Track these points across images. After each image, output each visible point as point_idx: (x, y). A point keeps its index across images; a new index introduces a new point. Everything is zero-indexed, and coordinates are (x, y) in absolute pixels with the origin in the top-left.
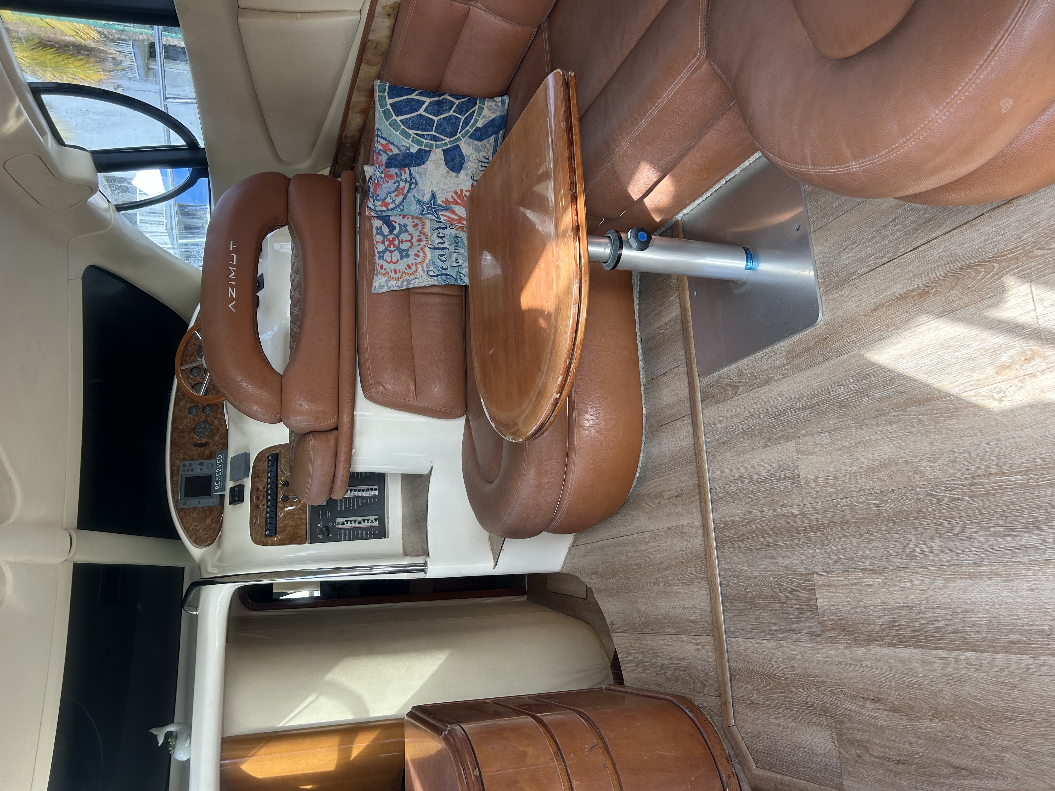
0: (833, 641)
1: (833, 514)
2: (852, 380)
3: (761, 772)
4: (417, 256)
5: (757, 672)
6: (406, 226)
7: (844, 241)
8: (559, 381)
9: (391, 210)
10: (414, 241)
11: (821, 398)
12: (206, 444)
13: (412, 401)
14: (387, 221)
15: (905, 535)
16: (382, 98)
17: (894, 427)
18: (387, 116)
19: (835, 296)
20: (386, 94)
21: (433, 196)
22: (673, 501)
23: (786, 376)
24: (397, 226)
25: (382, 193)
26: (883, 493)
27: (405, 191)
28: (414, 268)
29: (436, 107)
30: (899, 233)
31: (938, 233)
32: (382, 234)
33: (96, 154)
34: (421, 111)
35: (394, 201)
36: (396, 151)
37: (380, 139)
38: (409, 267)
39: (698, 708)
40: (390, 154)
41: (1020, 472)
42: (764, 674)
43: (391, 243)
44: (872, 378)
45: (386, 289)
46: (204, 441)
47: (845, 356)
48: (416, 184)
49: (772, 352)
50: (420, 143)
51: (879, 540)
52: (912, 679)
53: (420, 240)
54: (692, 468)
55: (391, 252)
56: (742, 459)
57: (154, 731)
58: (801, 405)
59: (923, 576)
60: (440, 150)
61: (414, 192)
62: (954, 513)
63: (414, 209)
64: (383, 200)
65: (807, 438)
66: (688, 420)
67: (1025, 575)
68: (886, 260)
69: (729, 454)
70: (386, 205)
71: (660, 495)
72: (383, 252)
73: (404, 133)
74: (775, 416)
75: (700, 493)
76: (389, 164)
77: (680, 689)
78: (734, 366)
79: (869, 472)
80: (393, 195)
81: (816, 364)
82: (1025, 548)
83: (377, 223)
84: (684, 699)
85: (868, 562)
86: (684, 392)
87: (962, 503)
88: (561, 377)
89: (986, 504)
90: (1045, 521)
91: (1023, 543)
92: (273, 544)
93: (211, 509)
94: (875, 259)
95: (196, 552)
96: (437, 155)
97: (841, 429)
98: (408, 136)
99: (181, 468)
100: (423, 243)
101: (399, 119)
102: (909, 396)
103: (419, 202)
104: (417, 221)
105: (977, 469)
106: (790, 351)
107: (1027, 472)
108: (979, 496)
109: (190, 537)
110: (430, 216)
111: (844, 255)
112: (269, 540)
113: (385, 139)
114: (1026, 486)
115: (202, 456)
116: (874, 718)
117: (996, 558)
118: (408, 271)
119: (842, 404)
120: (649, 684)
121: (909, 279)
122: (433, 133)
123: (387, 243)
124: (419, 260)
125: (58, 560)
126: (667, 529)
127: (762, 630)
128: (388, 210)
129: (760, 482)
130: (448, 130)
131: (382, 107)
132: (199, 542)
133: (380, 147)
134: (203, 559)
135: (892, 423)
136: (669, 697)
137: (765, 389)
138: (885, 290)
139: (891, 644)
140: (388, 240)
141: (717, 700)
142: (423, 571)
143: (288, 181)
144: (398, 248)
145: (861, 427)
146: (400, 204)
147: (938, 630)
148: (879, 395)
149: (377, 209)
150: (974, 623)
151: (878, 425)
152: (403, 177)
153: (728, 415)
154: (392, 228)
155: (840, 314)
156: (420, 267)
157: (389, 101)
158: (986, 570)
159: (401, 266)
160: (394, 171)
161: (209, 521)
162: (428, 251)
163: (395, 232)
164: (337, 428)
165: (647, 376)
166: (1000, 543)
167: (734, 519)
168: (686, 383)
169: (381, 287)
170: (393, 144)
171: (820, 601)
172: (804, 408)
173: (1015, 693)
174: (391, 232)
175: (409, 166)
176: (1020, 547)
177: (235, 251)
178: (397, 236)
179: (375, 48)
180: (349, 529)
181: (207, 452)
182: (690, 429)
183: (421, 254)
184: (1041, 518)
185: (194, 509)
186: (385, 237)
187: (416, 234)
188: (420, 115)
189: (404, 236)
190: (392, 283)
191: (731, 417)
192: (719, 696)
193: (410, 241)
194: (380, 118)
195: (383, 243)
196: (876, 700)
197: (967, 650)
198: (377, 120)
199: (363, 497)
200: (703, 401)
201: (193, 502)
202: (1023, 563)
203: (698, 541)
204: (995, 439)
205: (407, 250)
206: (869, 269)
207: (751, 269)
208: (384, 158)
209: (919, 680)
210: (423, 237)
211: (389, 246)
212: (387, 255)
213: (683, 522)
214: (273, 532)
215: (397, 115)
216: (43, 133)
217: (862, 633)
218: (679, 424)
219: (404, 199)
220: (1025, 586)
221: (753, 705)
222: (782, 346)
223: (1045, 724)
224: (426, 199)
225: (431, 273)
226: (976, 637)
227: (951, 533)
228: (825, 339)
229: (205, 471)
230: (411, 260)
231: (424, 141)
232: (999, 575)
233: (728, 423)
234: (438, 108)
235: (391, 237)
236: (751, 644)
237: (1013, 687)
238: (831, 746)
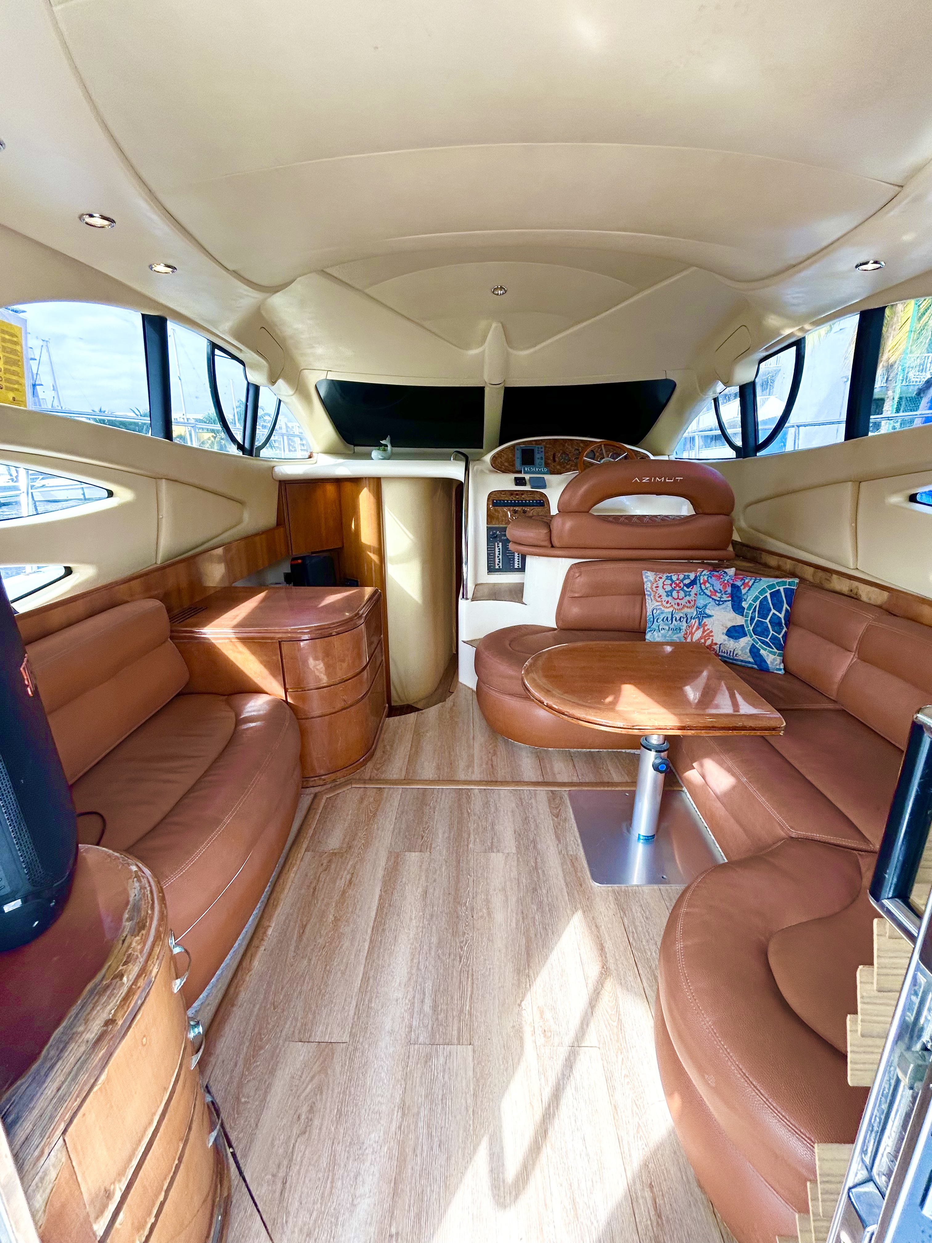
0: (388, 859)
1: (465, 872)
2: (550, 900)
3: (324, 801)
4: (667, 602)
5: (379, 805)
6: (690, 595)
7: (649, 911)
8: (554, 706)
9: (701, 587)
10: (678, 601)
11: (541, 876)
12: (554, 461)
13: (569, 594)
14: (693, 583)
15: (444, 919)
16: (784, 583)
17: (514, 925)
18: (770, 587)
19: (611, 898)
20: (787, 586)
21: (709, 616)
22: (490, 762)
23: (560, 853)
24: (690, 589)
25: (713, 580)
26: (472, 909)
27: (713, 597)
28: (659, 599)
29: (777, 621)
30: (649, 954)
31: (645, 984)
32: (684, 579)
33: (753, 384)
34: (773, 611)
35: (706, 589)
36: (744, 591)
37: (753, 581)
38: (660, 596)
39: (365, 764)
40: (742, 588)
41: (471, 1009)
42: (377, 810)
43: (677, 585)
44: (549, 916)
45: (645, 580)
46: (557, 459)
47: (567, 898)
48: (719, 605)
49: (578, 845)
50: (749, 609)
51: (444, 901)
52: (358, 907)
53: (678, 604)
54: (509, 779)
55: (671, 585)
56: (509, 814)
57: (388, 438)
58: (539, 860)
59: (417, 927)
60: (743, 623)
61: (713, 603)
62: (452, 956)
63: (701, 602)
64: (707, 581)
65: (516, 862)
66: (540, 779)
67: (406, 998)
68: (631, 940)
69: (514, 805)
70: (704, 583)
71: (495, 754)
72: (671, 580)
73: (757, 598)
74: (534, 842)
75: (492, 781)
76: (733, 586)
77: (378, 753)
78: (572, 816)
79: (488, 901)
80: (711, 588)
81: (565, 876)
82: (423, 1001)
83: (692, 576)
84: (372, 755)
85: (431, 891)
86: (560, 779)
87: (458, 964)
88: (557, 707)
89: (454, 980)
90: (437, 1019)
91: (426, 1000)
92: (488, 504)
93: (513, 465)
94: (633, 932)
95: (488, 458)
96: (739, 620)
97: (518, 886)
98: (755, 600)
99: (540, 446)
100: (676, 607)
101: (768, 595)
102: (533, 939)
103: (705, 606)
104: (692, 603)
105: (478, 979)
106: (577, 859)
107: (470, 1014)
108: (460, 976)
109: (497, 453)
110: (695, 613)
111: (639, 909)
112: (491, 503)
113: (753, 584)
114: (461, 1011)
115: (547, 458)
116: (341, 879)
117: (420, 980)
118: (657, 595)
119: (535, 890)
120: (385, 733)
121: (615, 955)
122: (756, 619)
123: (678, 582)
124: (664, 603)
125: (487, 377)
126: (473, 756)
127: (402, 813)
128: (701, 584)
129: (493, 824)
130: (759, 629)
131: (777, 583)
132: (494, 459)
133: (747, 581)
134: (484, 462)
135: (517, 925)
136: (374, 746)
137: (553, 837)
138: (609, 935)
139: (380, 896)
140: (680, 583)
141: (367, 777)
142: (463, 597)
143: (728, 514)
144: (674, 589)
145: (517, 901)
146: (704, 593)
147: (384, 930)
148: (537, 918)
149: (702, 577)
150: (383, 956)
151: (517, 914)
152: (724, 596)
153: (540, 807)
154: (688, 586)
155: (598, 899)
156: (659, 604)
157: (781, 589)
158: (414, 971)
159: (661, 591)
160: (729, 590)
161: (506, 464)
162: (671, 609)
163: (685, 588)
164: (552, 546)
165: (574, 753)
166: (429, 985)
167: (472, 803)
168: (566, 780)
169: (647, 577)
170: (749, 590)
171: (413, 854)
172: (536, 863)
173: (339, 974)
174: (685, 585)
175: (733, 600)
176: (424, 998)
177: (675, 481)
178: (682, 589)
179: (826, 579)
180: (495, 550)
181: (549, 461)
182: (534, 780)
183: (668, 605)
184: (440, 1017)
185: (514, 455)
186: (682, 581)
187: (683, 602)
188: (770, 610)
189: (682, 594)
190: (649, 585)
191: (538, 810)
192: (370, 779)
193: (678, 598)
194: (768, 582)
195: (678, 579)
196: (350, 882)
197: (369, 948)
198: (767, 579)
199: (514, 559)
200: (552, 791)
201: (518, 454)
202: (414, 997)
203: (462, 777)
204: (495, 996)
205: (671, 595)
206: (626, 926)
207: (639, 838)
208: (739, 583)
209: (357, 911)
210: (681, 607)
211: (675, 583)
212: (669, 582)
213: (476, 767)
214: (494, 505)
215: (771, 594)
216: (766, 349)
217: (390, 879)
218: (539, 772)
219: (708, 596)
220: (400, 995)
221: (362, 800)
222: (581, 853)
223: (318, 991)
224: (708, 611)
225: (655, 611)
226: (375, 955)
227: (440, 952)
228: (581, 885)
229: (537, 461)
230: (664, 598)
231: (751, 612)
232: (410, 979)
233: (534, 807)
234: (775, 623)
235: (682, 585)
236: (396, 804)
237: (343, 973)
238: (331, 847)
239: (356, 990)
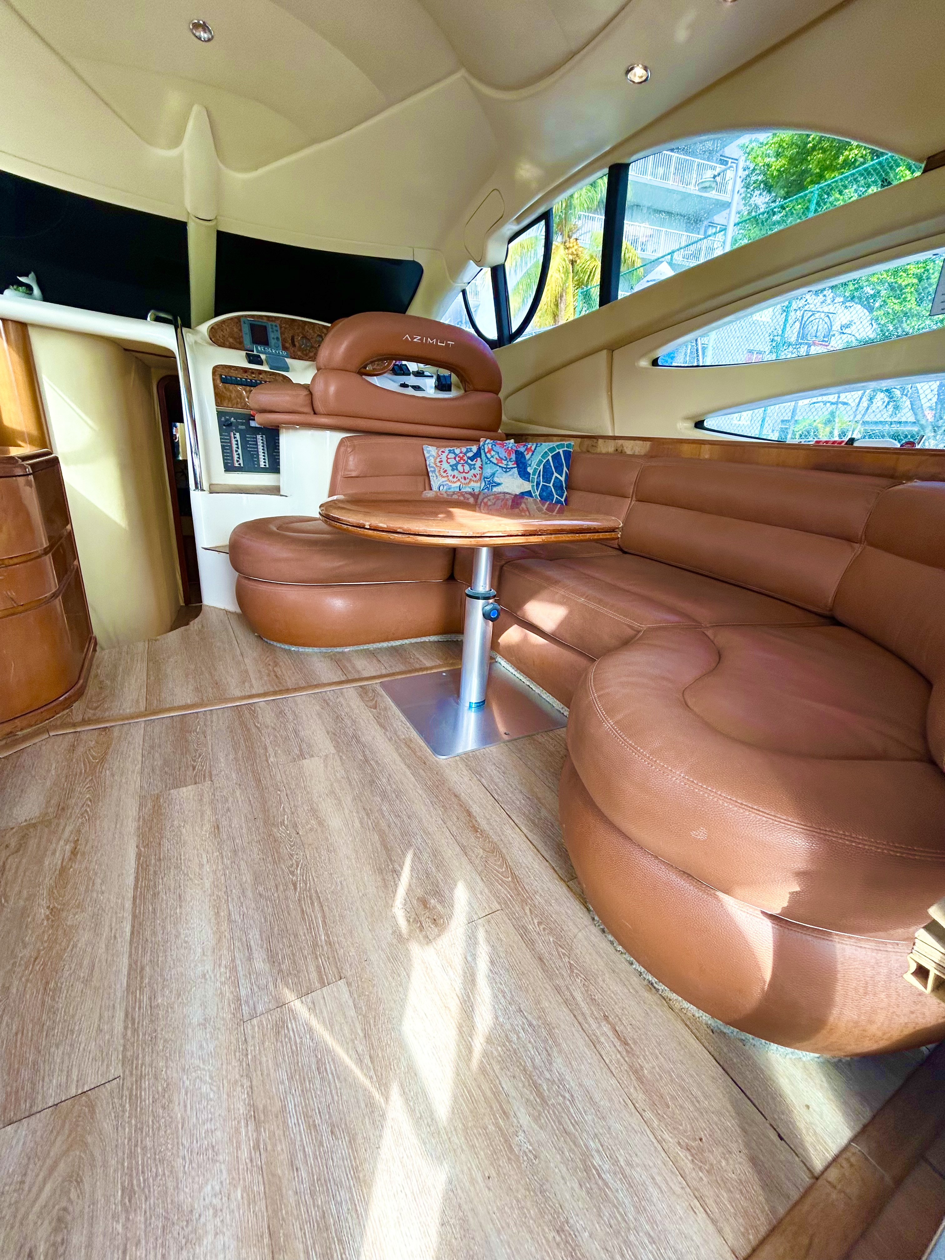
0: (141, 806)
1: (271, 789)
2: (394, 787)
4: (454, 477)
5: (108, 748)
6: (475, 469)
7: (504, 766)
9: (486, 456)
10: (464, 474)
11: (375, 766)
12: (294, 345)
13: (341, 474)
14: (478, 455)
15: (256, 850)
16: (562, 446)
17: (357, 824)
18: (552, 450)
19: (461, 766)
20: (566, 449)
21: (499, 484)
22: (272, 674)
23: (390, 739)
24: (474, 462)
25: (497, 448)
26: (295, 826)
27: (500, 464)
28: (445, 474)
29: (559, 485)
30: (518, 803)
31: (525, 831)
32: (467, 452)
33: (503, 266)
34: (555, 474)
35: (492, 457)
36: (528, 457)
37: (535, 445)
38: (446, 471)
39: (69, 706)
40: (525, 453)
41: (328, 937)
42: (106, 754)
43: (461, 458)
44: (398, 802)
45: (427, 455)
46: (297, 344)
47: (413, 779)
48: (506, 472)
49: (408, 728)
50: (534, 474)
51: (249, 829)
52: (99, 881)
53: (465, 478)
54: (304, 684)
55: (455, 458)
56: (315, 717)
57: (32, 275)
58: (367, 752)
59: (215, 872)
60: (530, 489)
61: (500, 470)
62: (281, 888)
63: (488, 471)
64: (492, 449)
65: (339, 761)
66: (343, 678)
67: (220, 965)
68: (496, 797)
69: (318, 708)
70: (489, 451)
71: (276, 664)
72: (454, 453)
73: (540, 462)
74: (355, 737)
75: (281, 691)
76: (517, 452)
77: (91, 690)
78: (393, 704)
79: (314, 811)
80: (497, 456)
81: (403, 759)
82: (250, 959)
83: (475, 449)
84: (80, 694)
85: (225, 823)
86: (366, 674)
87: (292, 892)
89: (293, 913)
90: (280, 971)
91: (256, 955)
92: (214, 380)
93: (241, 343)
94: (495, 790)
95: (204, 328)
96: (527, 486)
97: (350, 784)
98: (538, 465)
99: (274, 324)
100: (463, 480)
101: (550, 458)
102: (387, 832)
103: (493, 475)
104: (478, 477)
105: (327, 899)
106: (411, 740)
107: (329, 943)
108: (301, 906)
109: (217, 324)
110: (483, 484)
111: (493, 767)
112: (218, 377)
113: (535, 449)
114: (315, 945)
115: (284, 341)
116: (54, 853)
117: (238, 933)
118: (442, 471)
119: (372, 782)
120: (98, 667)
121: (485, 817)
122: (542, 483)
123: (461, 455)
124: (451, 478)
125: (189, 206)
126: (246, 672)
127: (152, 747)
128: (486, 454)
129: (296, 732)
130: (544, 494)
131: (557, 446)
132: (213, 331)
133: (529, 446)
134: (197, 332)
135: (361, 823)
136: (81, 682)
137: (377, 727)
138: (472, 800)
139: (139, 855)
140: (463, 456)
141: (80, 718)
142: (197, 487)
143: (497, 392)
144: (458, 463)
145: (354, 799)
146: (491, 461)
147: (155, 895)
148: (385, 809)
149: (486, 446)
150: (164, 928)
151: (358, 812)
152: (509, 463)
153: (352, 704)
154: (472, 459)
155: (447, 771)
156: (446, 479)
157: (561, 451)
158: (225, 926)
159: (445, 466)
160: (513, 456)
161: (231, 340)
162: (458, 484)
163: (469, 461)
164: (315, 413)
165: (376, 649)
166: (254, 935)
167: (260, 716)
168: (374, 674)
169: (429, 452)
170: (532, 454)
171: (184, 789)
172: (365, 756)
173: (78, 986)
174: (469, 458)
175: (518, 467)
176: (251, 954)
177: (447, 345)
178: (466, 462)
179: (593, 446)
180: (231, 442)
181: (287, 345)
182: (337, 680)
183: (455, 480)
184: (283, 967)
185: (241, 330)
186: (465, 454)
187: (469, 476)
188: (553, 474)
189: (467, 468)
190: (433, 460)
191: (350, 706)
192: (83, 720)
193: (464, 472)
194: (549, 445)
195: (461, 452)
196: (74, 852)
197: (133, 927)
198: (547, 444)
199: (258, 455)
200: (361, 687)
201: (246, 329)
202: (233, 960)
203: (238, 693)
204: (357, 909)
205: (457, 469)
206: (487, 786)
207: (470, 706)
208: (522, 449)
209: (98, 887)
210: (468, 481)
211: (459, 457)
212: (453, 456)
213: (254, 681)
214: (224, 381)
215: (552, 456)
217: (150, 829)
218: (340, 672)
219: (495, 464)
220: (209, 967)
221: (73, 748)
222: (414, 734)
223: (37, 1027)
224: (496, 480)
225: (441, 488)
226: (148, 933)
227: (261, 889)
228: (425, 763)
229: (272, 342)
230: (450, 472)
231: (536, 477)
232: (219, 940)
233: (345, 705)
234: (558, 486)
235: (465, 458)
236: (138, 739)
237: (86, 982)
238: (21, 819)
239: (119, 994)
